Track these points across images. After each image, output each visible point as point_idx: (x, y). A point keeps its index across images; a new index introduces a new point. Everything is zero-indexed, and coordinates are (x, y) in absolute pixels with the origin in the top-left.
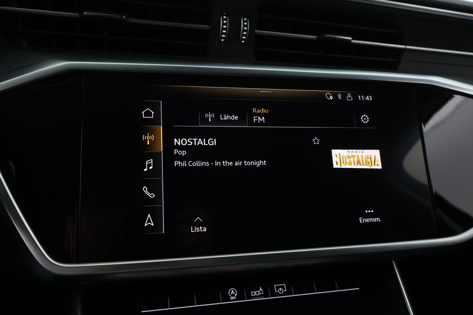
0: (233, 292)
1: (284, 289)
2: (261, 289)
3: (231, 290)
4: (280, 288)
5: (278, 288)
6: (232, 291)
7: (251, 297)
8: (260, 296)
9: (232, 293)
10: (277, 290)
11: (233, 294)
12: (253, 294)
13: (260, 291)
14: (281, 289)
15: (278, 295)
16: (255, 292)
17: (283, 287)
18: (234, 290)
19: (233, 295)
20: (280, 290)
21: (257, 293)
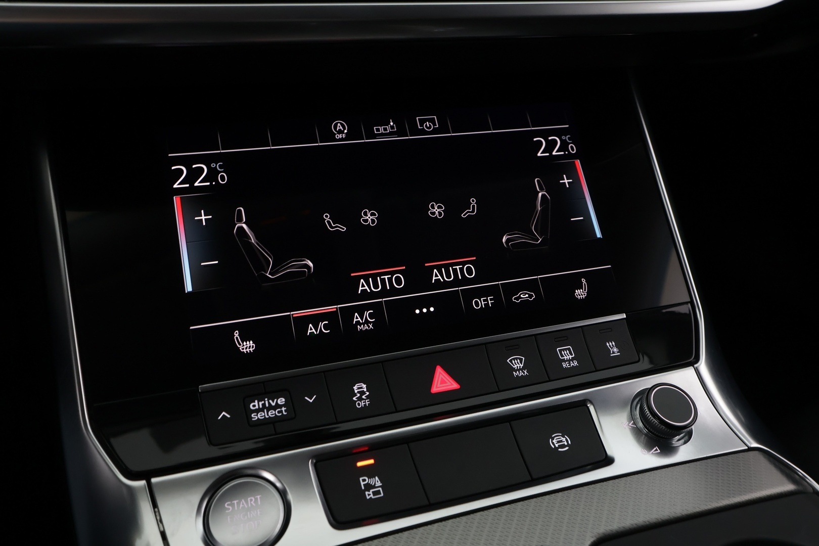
0: (340, 128)
1: (435, 125)
2: (392, 124)
3: (337, 123)
4: (427, 123)
5: (422, 122)
6: (339, 124)
7: (375, 136)
8: (391, 134)
9: (338, 128)
10: (422, 125)
11: (340, 130)
12: (378, 130)
13: (391, 126)
14: (429, 124)
15: (423, 132)
16: (381, 129)
17: (432, 121)
18: (341, 123)
19: (340, 132)
20: (426, 125)
21: (385, 129)
